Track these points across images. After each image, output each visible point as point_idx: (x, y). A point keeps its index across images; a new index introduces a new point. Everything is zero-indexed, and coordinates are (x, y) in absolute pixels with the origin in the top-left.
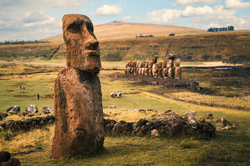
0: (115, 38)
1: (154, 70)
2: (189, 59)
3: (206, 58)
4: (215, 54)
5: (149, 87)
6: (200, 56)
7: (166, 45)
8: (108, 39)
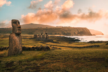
0: (31, 28)
1: (42, 37)
2: (51, 34)
3: (56, 34)
4: (58, 33)
5: (40, 41)
6: (54, 33)
7: (45, 30)
8: (29, 28)
